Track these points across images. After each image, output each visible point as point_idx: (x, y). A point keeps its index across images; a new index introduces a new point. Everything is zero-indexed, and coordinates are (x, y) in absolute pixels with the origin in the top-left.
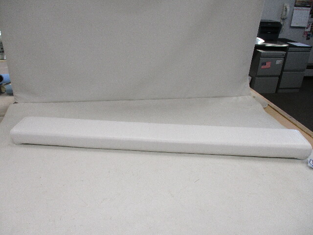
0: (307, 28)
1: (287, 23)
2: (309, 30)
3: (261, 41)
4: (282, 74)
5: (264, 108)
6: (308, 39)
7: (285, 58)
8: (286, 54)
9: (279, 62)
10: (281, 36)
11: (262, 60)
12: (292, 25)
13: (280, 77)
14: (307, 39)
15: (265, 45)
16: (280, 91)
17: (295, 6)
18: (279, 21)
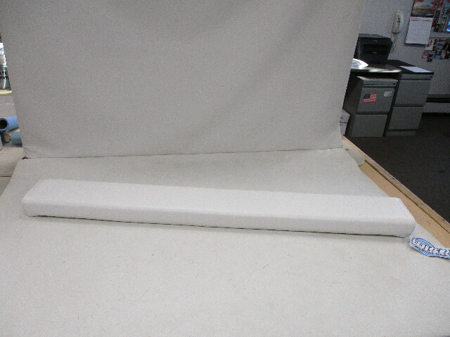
0: (428, 46)
1: (400, 38)
2: (430, 48)
3: (362, 65)
4: (391, 110)
5: (360, 166)
6: (430, 61)
7: (396, 88)
8: (398, 83)
9: (388, 94)
10: (391, 57)
11: (364, 91)
12: (407, 42)
13: (389, 114)
14: (428, 61)
15: (368, 70)
16: (389, 134)
17: (412, 15)
18: (388, 36)
